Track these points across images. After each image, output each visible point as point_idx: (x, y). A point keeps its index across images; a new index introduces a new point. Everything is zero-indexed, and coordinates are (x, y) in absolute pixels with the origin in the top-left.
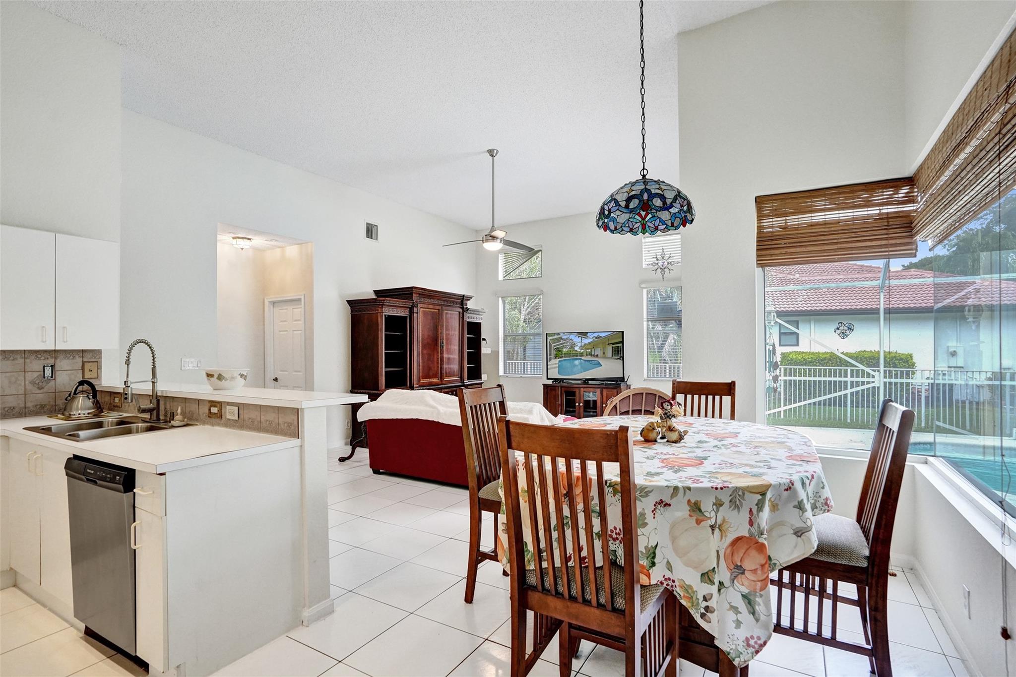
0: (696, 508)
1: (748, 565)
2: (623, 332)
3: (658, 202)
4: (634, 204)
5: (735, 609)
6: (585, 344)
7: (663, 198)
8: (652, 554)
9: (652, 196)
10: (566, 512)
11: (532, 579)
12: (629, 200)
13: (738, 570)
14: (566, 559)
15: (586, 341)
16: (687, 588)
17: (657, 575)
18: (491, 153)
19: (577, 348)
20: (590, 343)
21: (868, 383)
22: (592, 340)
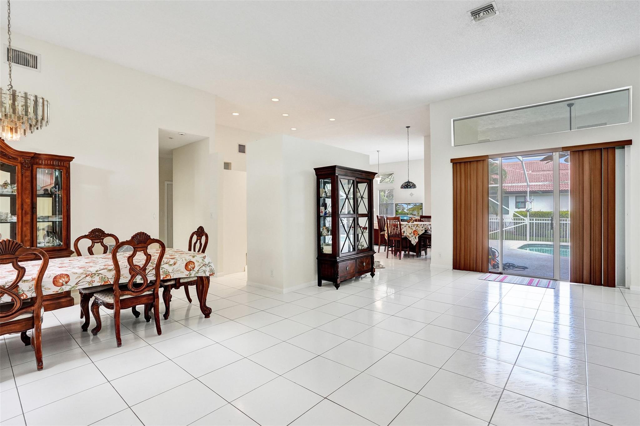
0: (409, 227)
1: (415, 233)
2: (422, 203)
3: (409, 186)
4: (406, 186)
5: (414, 239)
6: (409, 209)
7: (410, 186)
8: (404, 232)
9: (408, 185)
10: (394, 228)
11: (390, 236)
12: (405, 186)
13: (414, 234)
14: (394, 233)
15: (410, 207)
16: (408, 236)
17: (405, 234)
18: (378, 151)
19: (405, 210)
20: (411, 208)
21: (523, 222)
22: (412, 206)
